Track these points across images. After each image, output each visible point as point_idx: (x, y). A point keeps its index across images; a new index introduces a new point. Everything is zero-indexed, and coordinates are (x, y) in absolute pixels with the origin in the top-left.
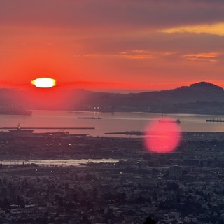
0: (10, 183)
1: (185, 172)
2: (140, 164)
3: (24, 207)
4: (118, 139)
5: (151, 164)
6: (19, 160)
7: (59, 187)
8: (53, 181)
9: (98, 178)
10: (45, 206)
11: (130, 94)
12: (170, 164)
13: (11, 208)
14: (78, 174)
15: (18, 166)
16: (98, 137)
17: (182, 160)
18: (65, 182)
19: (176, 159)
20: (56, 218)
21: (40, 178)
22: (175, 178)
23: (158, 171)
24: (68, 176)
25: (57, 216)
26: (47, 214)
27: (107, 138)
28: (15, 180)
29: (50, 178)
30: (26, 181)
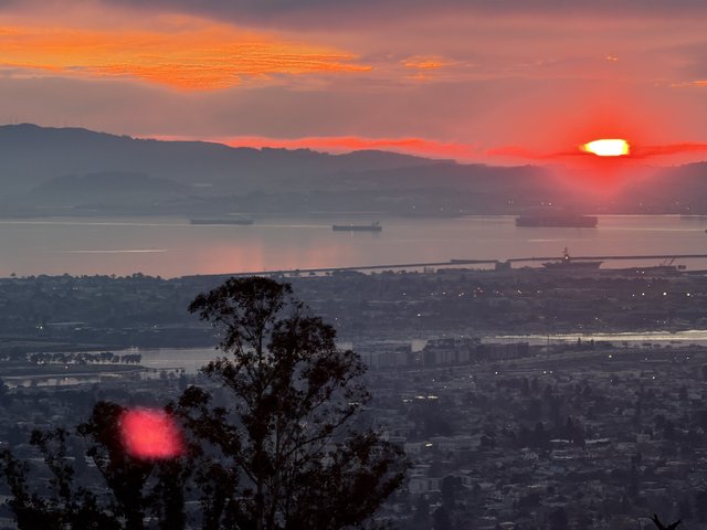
0: (549, 387)
3: (583, 444)
6: (568, 332)
7: (665, 395)
8: (650, 382)
10: (633, 440)
13: (553, 446)
15: (567, 347)
18: (680, 383)
20: (660, 470)
21: (617, 373)
24: (685, 368)
25: (661, 464)
26: (637, 460)
28: (560, 381)
29: (642, 375)
30: (585, 382)
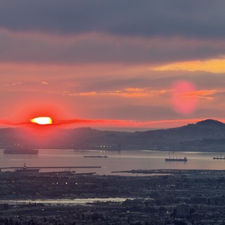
0: (17, 222)
1: (192, 211)
2: (147, 203)
4: (125, 177)
5: (158, 203)
8: (60, 221)
9: (105, 217)
11: (137, 132)
12: (177, 202)
14: (85, 213)
15: (24, 206)
16: (104, 176)
17: (189, 198)
18: (72, 221)
19: (183, 198)
21: (47, 217)
22: (182, 217)
23: (166, 210)
24: (75, 215)
27: (113, 176)
28: (21, 220)
29: (57, 218)
30: (32, 220)
